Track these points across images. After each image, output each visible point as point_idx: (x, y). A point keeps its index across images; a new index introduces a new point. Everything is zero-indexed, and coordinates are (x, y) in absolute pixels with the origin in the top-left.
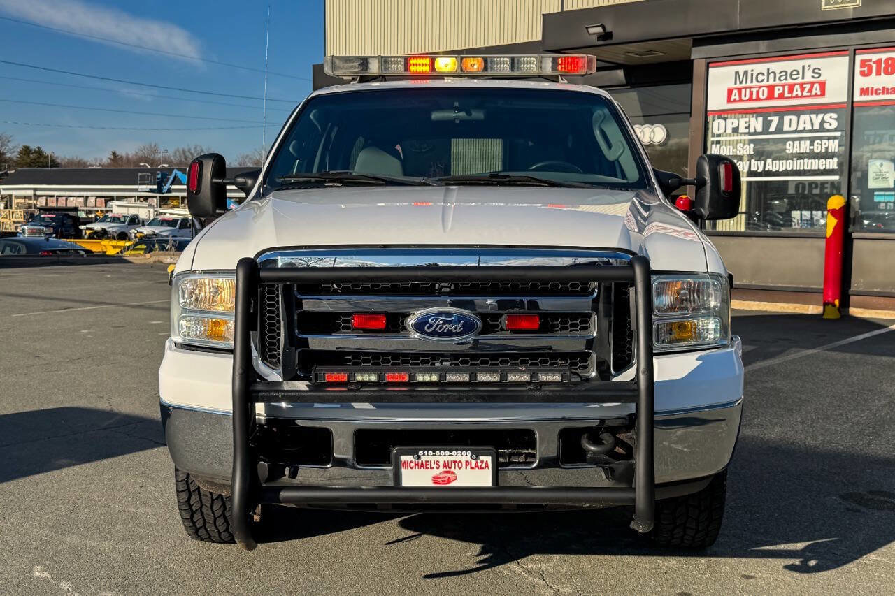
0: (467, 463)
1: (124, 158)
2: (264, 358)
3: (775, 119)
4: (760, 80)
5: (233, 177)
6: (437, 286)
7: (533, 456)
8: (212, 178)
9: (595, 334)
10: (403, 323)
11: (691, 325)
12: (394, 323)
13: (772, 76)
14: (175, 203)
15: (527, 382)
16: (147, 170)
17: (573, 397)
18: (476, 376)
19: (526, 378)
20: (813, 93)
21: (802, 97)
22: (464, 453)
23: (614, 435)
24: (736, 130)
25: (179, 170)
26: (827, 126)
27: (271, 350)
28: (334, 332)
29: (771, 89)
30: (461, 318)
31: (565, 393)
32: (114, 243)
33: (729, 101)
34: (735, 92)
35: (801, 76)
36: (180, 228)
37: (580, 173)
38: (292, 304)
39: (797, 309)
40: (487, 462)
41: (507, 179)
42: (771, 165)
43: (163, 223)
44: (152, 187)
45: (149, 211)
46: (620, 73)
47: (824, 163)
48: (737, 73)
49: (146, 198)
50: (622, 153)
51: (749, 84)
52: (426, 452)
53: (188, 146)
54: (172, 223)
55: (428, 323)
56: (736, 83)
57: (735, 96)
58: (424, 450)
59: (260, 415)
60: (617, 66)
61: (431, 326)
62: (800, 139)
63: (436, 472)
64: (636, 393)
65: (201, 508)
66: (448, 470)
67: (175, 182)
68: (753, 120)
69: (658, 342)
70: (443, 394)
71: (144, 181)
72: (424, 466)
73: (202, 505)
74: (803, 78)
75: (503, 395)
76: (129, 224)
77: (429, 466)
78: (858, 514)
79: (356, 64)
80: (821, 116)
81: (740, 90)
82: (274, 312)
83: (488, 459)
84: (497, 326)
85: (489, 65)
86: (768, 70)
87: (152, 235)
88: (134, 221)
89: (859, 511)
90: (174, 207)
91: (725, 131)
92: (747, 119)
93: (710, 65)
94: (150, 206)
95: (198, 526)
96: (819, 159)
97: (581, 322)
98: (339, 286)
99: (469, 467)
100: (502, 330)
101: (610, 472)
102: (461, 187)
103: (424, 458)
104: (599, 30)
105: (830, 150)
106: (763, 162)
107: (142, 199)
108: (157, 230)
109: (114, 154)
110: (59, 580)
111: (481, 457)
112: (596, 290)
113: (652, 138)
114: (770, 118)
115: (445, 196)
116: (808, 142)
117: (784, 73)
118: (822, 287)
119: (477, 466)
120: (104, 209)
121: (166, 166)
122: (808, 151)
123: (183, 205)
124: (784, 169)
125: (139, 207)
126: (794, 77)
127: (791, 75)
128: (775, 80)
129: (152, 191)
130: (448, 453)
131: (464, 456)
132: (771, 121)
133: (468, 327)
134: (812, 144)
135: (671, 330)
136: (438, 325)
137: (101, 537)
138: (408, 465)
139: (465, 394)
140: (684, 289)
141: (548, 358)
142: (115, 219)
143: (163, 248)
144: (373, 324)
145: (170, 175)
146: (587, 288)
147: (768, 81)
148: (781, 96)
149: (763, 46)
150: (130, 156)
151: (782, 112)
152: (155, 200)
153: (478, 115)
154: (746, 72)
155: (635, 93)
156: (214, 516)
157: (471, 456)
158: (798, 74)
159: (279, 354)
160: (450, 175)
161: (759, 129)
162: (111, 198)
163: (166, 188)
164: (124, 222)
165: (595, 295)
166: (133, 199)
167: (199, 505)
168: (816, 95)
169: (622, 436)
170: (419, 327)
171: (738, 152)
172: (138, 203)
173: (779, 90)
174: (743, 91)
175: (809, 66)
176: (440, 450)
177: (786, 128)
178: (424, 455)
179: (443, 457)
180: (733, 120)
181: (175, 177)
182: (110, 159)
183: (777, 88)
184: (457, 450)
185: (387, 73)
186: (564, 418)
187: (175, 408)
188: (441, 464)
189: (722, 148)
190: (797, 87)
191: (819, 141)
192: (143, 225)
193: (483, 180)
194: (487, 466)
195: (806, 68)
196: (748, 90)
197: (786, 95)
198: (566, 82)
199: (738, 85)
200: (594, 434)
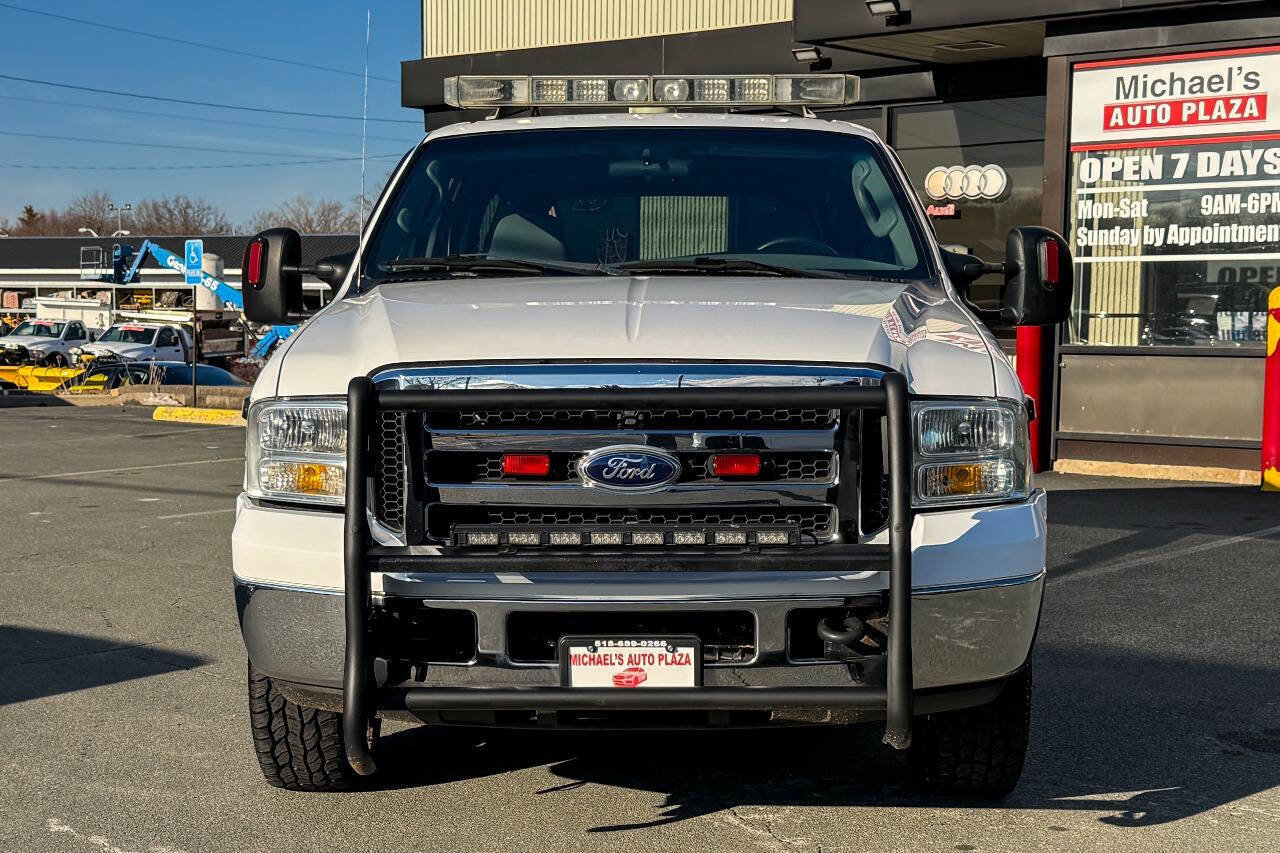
0: (661, 657)
1: (48, 220)
2: (379, 517)
3: (1183, 159)
4: (1158, 91)
5: (313, 263)
6: (619, 417)
7: (752, 652)
8: (282, 265)
9: (837, 482)
10: (572, 466)
11: (975, 471)
12: (560, 467)
13: (1177, 85)
14: (144, 299)
15: (742, 545)
16: (93, 242)
17: (803, 563)
18: (673, 537)
19: (740, 538)
20: (1246, 115)
21: (1228, 120)
22: (657, 643)
23: (863, 621)
24: (1118, 176)
25: (152, 241)
26: (1268, 169)
27: (390, 506)
28: (475, 480)
29: (1176, 107)
30: (651, 459)
31: (793, 559)
32: (41, 372)
33: (1107, 127)
34: (1117, 111)
35: (1225, 85)
36: (159, 344)
37: (834, 255)
38: (419, 441)
39: (1219, 476)
40: (687, 656)
41: (722, 265)
42: (1179, 235)
43: (127, 336)
44: (104, 271)
45: (101, 315)
46: (928, 77)
47: (1264, 231)
48: (1120, 80)
49: (93, 292)
50: (894, 226)
51: (1140, 99)
52: (604, 643)
53: (164, 196)
54: (144, 336)
55: (607, 466)
56: (1118, 97)
57: (1117, 118)
58: (601, 639)
59: (377, 593)
60: (923, 66)
61: (610, 470)
62: (1224, 192)
63: (619, 669)
64: (887, 558)
65: (286, 737)
66: (635, 666)
67: (146, 263)
68: (1146, 160)
69: (926, 494)
70: (628, 560)
71: (90, 260)
72: (604, 661)
73: (288, 732)
74: (1229, 89)
75: (709, 562)
76: (67, 338)
77: (608, 662)
78: (1240, 757)
79: (494, 89)
80: (1258, 153)
81: (1124, 109)
82: (394, 453)
83: (690, 651)
84: (703, 470)
85: (697, 90)
86: (1172, 74)
87: (109, 357)
88: (76, 332)
89: (1239, 754)
90: (143, 307)
91: (1101, 177)
92: (1137, 158)
93: (1075, 66)
94: (104, 305)
95: (281, 763)
96: (1256, 225)
97: (818, 466)
98: (482, 416)
99: (663, 663)
100: (709, 475)
101: (856, 670)
102: (654, 277)
103: (601, 651)
104: (889, 7)
105: (1273, 210)
106: (1163, 230)
107: (84, 294)
108: (117, 348)
109: (29, 211)
110: (88, 834)
111: (679, 649)
112: (838, 420)
113: (982, 187)
114: (1174, 156)
115: (631, 291)
116: (1238, 197)
117: (1197, 81)
118: (1261, 440)
119: (674, 662)
120: (16, 310)
121: (126, 233)
122: (1238, 211)
123: (159, 304)
124: (1198, 241)
125: (83, 308)
126: (1214, 87)
127: (1210, 83)
128: (1183, 92)
129: (105, 278)
130: (634, 643)
131: (657, 648)
132: (1177, 161)
133: (662, 472)
134: (1244, 200)
135: (946, 478)
136: (620, 469)
137: (136, 785)
138: (580, 660)
139: (658, 560)
140: (964, 421)
141: (771, 514)
142: (41, 330)
143: (138, 380)
144: (532, 469)
145: (138, 251)
146: (827, 419)
147: (1171, 93)
148: (1194, 119)
149: (1162, 35)
150: (59, 214)
151: (1195, 145)
152: (109, 294)
153: (679, 167)
154: (1135, 78)
155: (951, 113)
156: (305, 748)
157: (666, 648)
158: (1222, 82)
159: (401, 512)
160: (638, 258)
161: (1157, 175)
162: (30, 293)
163: (130, 273)
164: (58, 335)
165: (837, 427)
166: (70, 293)
167: (284, 733)
168: (1251, 118)
169: (873, 622)
170: (595, 471)
171: (1122, 213)
172: (81, 303)
173: (1189, 108)
174: (1130, 110)
175: (1240, 69)
176: (624, 639)
177: (1201, 173)
178: (602, 646)
179: (628, 649)
180: (1112, 160)
181: (147, 254)
182: (22, 220)
183: (1185, 106)
184: (647, 639)
185: (541, 103)
186: (793, 596)
187: (257, 587)
188: (626, 659)
189: (1096, 205)
190: (1220, 103)
191: (1256, 196)
192: (93, 340)
193: (685, 268)
194: (688, 662)
195: (1235, 72)
196: (1138, 109)
197: (1202, 117)
198: (814, 116)
199: (1122, 100)
200: (834, 617)
